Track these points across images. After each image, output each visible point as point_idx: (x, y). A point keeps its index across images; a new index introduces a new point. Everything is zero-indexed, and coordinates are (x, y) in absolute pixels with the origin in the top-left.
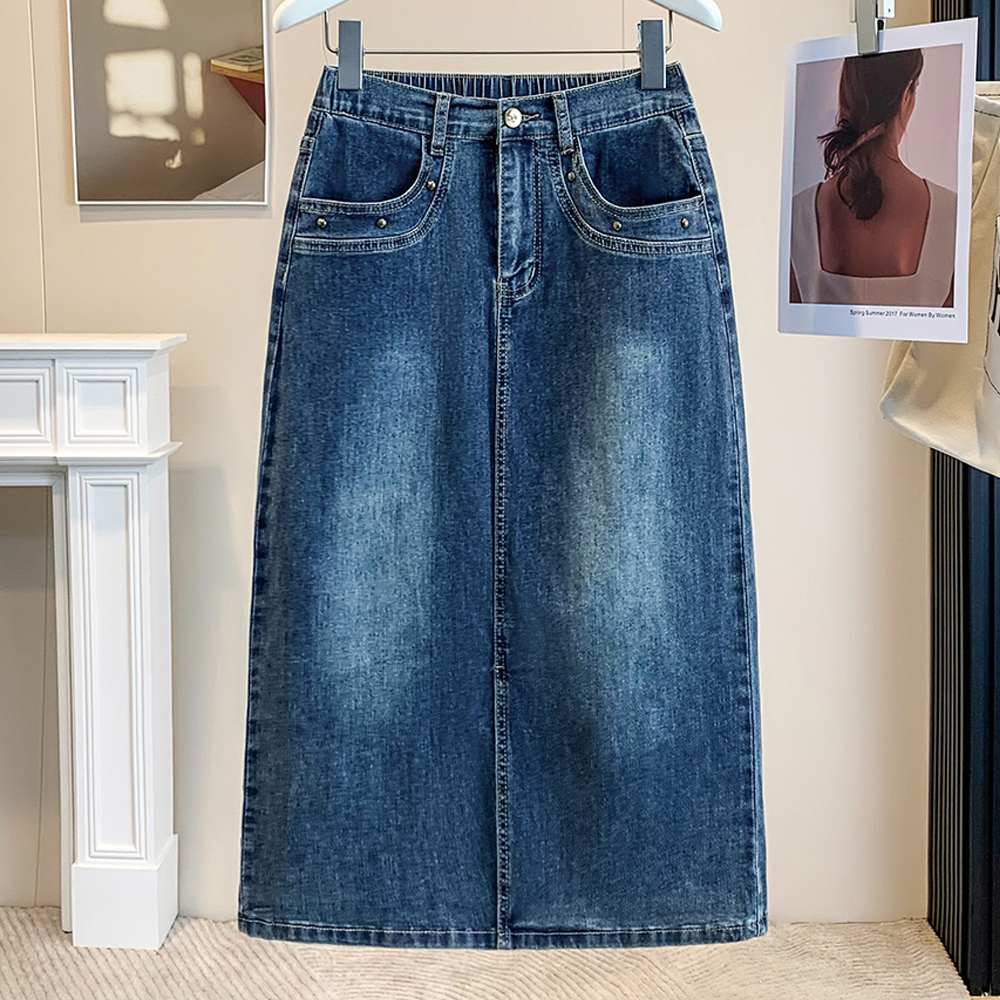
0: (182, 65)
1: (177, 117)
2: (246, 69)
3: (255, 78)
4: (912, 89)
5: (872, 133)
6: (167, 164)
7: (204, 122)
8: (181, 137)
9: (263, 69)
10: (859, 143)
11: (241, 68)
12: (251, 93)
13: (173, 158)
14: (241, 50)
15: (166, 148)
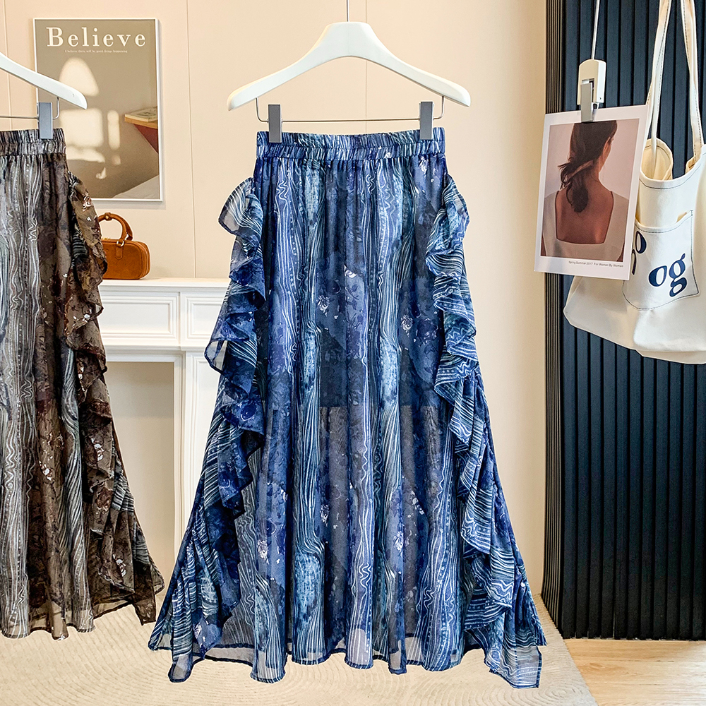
0: (107, 116)
1: (104, 148)
2: (147, 120)
3: (152, 126)
4: (610, 142)
5: (586, 165)
6: (97, 176)
7: (121, 152)
8: (106, 160)
9: (156, 122)
10: (578, 171)
11: (143, 120)
12: (150, 135)
13: (100, 172)
14: (144, 109)
15: (97, 167)
